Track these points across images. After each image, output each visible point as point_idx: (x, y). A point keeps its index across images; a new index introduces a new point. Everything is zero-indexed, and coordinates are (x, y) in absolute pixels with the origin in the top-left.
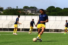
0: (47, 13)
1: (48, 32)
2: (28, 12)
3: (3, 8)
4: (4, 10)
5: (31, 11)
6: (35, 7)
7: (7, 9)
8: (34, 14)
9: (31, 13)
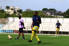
0: (67, 15)
1: (68, 34)
2: (47, 14)
3: (22, 10)
4: (23, 12)
5: (50, 13)
6: (55, 9)
7: (26, 11)
8: (53, 16)
9: (50, 15)
